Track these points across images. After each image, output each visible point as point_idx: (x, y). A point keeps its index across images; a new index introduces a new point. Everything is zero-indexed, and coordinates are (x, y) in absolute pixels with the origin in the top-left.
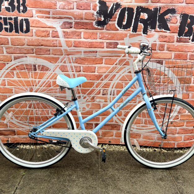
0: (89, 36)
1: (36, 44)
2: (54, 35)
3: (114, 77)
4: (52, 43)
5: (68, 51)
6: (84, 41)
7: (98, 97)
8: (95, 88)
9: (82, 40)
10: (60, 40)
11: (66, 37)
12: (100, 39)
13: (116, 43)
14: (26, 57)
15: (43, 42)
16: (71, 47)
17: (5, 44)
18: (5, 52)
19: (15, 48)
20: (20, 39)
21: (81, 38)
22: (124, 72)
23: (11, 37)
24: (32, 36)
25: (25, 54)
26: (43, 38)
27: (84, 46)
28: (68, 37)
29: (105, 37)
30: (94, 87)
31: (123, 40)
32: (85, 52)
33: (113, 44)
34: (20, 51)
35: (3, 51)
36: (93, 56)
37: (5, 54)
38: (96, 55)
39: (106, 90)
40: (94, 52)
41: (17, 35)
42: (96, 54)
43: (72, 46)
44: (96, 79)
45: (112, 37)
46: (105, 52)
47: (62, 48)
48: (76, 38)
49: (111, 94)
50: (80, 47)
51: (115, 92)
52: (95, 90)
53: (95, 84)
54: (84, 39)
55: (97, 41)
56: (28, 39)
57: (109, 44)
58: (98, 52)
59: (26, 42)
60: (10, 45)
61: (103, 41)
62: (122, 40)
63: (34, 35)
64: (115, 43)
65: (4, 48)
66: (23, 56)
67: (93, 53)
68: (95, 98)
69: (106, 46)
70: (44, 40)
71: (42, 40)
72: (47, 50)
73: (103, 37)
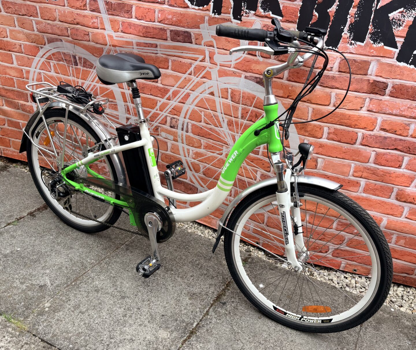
0: (143, 15)
1: (69, 20)
2: (93, 8)
3: (187, 98)
4: (91, 22)
5: (115, 38)
6: (135, 23)
7: (163, 128)
8: (158, 112)
9: (134, 20)
10: (102, 18)
11: (110, 13)
12: (160, 22)
13: (187, 32)
14: (61, 41)
15: (78, 17)
16: (118, 32)
17: (34, 16)
18: (35, 29)
19: (45, 23)
20: (50, 9)
21: (132, 18)
22: (203, 92)
23: (39, 4)
24: (64, 6)
25: (59, 36)
26: (79, 11)
27: (135, 31)
28: (114, 13)
29: (168, 19)
30: (157, 110)
31: (199, 28)
32: (138, 44)
33: (182, 35)
34: (52, 30)
35: (33, 27)
36: (153, 53)
37: (36, 32)
38: (156, 52)
39: (175, 120)
40: (151, 45)
41: (45, 3)
42: (156, 49)
43: (120, 30)
44: (159, 95)
45: (178, 20)
46: (169, 47)
47: (106, 33)
48: (124, 17)
49: (182, 129)
50: (130, 34)
51: (190, 127)
52: (158, 114)
53: (159, 104)
54: (136, 20)
55: (155, 26)
56: (60, 11)
57: (175, 34)
58: (158, 47)
59: (57, 14)
60: (39, 19)
61: (165, 27)
62: (196, 28)
63: (66, 5)
64: (185, 32)
65: (33, 21)
66: (57, 39)
67: (151, 47)
68: (159, 130)
69: (170, 37)
70: (80, 14)
71: (77, 14)
72: (85, 33)
73: (164, 19)
